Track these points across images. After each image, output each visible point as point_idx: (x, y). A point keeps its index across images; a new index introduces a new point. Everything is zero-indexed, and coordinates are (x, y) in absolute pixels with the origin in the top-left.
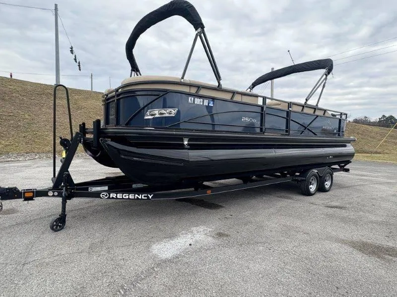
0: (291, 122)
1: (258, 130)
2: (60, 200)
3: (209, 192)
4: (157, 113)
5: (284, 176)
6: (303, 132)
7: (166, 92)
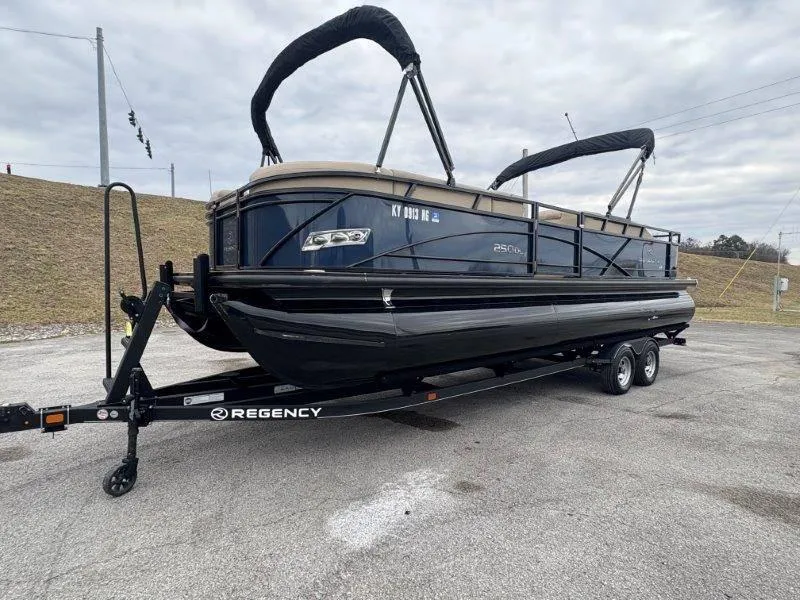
0: (584, 251)
1: (524, 270)
2: (123, 427)
3: (432, 396)
4: (328, 238)
5: (569, 357)
6: (604, 270)
7: (348, 194)
